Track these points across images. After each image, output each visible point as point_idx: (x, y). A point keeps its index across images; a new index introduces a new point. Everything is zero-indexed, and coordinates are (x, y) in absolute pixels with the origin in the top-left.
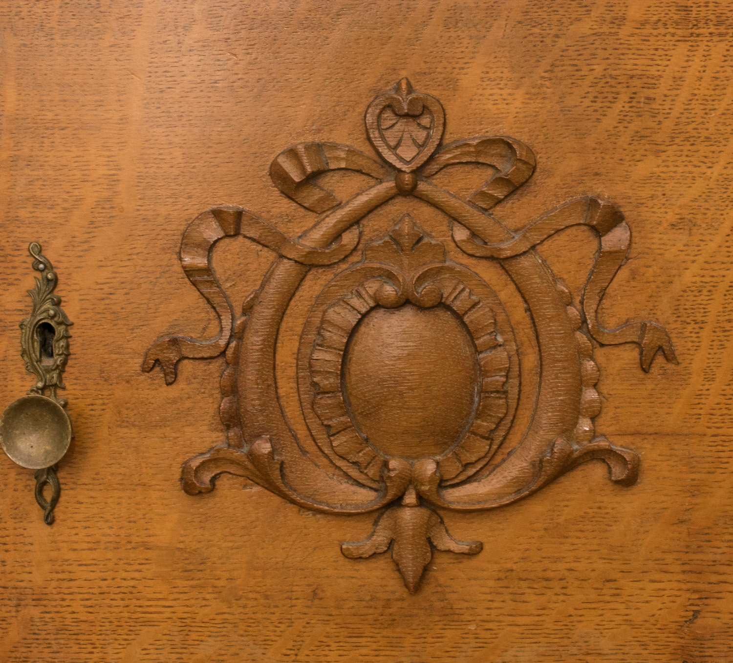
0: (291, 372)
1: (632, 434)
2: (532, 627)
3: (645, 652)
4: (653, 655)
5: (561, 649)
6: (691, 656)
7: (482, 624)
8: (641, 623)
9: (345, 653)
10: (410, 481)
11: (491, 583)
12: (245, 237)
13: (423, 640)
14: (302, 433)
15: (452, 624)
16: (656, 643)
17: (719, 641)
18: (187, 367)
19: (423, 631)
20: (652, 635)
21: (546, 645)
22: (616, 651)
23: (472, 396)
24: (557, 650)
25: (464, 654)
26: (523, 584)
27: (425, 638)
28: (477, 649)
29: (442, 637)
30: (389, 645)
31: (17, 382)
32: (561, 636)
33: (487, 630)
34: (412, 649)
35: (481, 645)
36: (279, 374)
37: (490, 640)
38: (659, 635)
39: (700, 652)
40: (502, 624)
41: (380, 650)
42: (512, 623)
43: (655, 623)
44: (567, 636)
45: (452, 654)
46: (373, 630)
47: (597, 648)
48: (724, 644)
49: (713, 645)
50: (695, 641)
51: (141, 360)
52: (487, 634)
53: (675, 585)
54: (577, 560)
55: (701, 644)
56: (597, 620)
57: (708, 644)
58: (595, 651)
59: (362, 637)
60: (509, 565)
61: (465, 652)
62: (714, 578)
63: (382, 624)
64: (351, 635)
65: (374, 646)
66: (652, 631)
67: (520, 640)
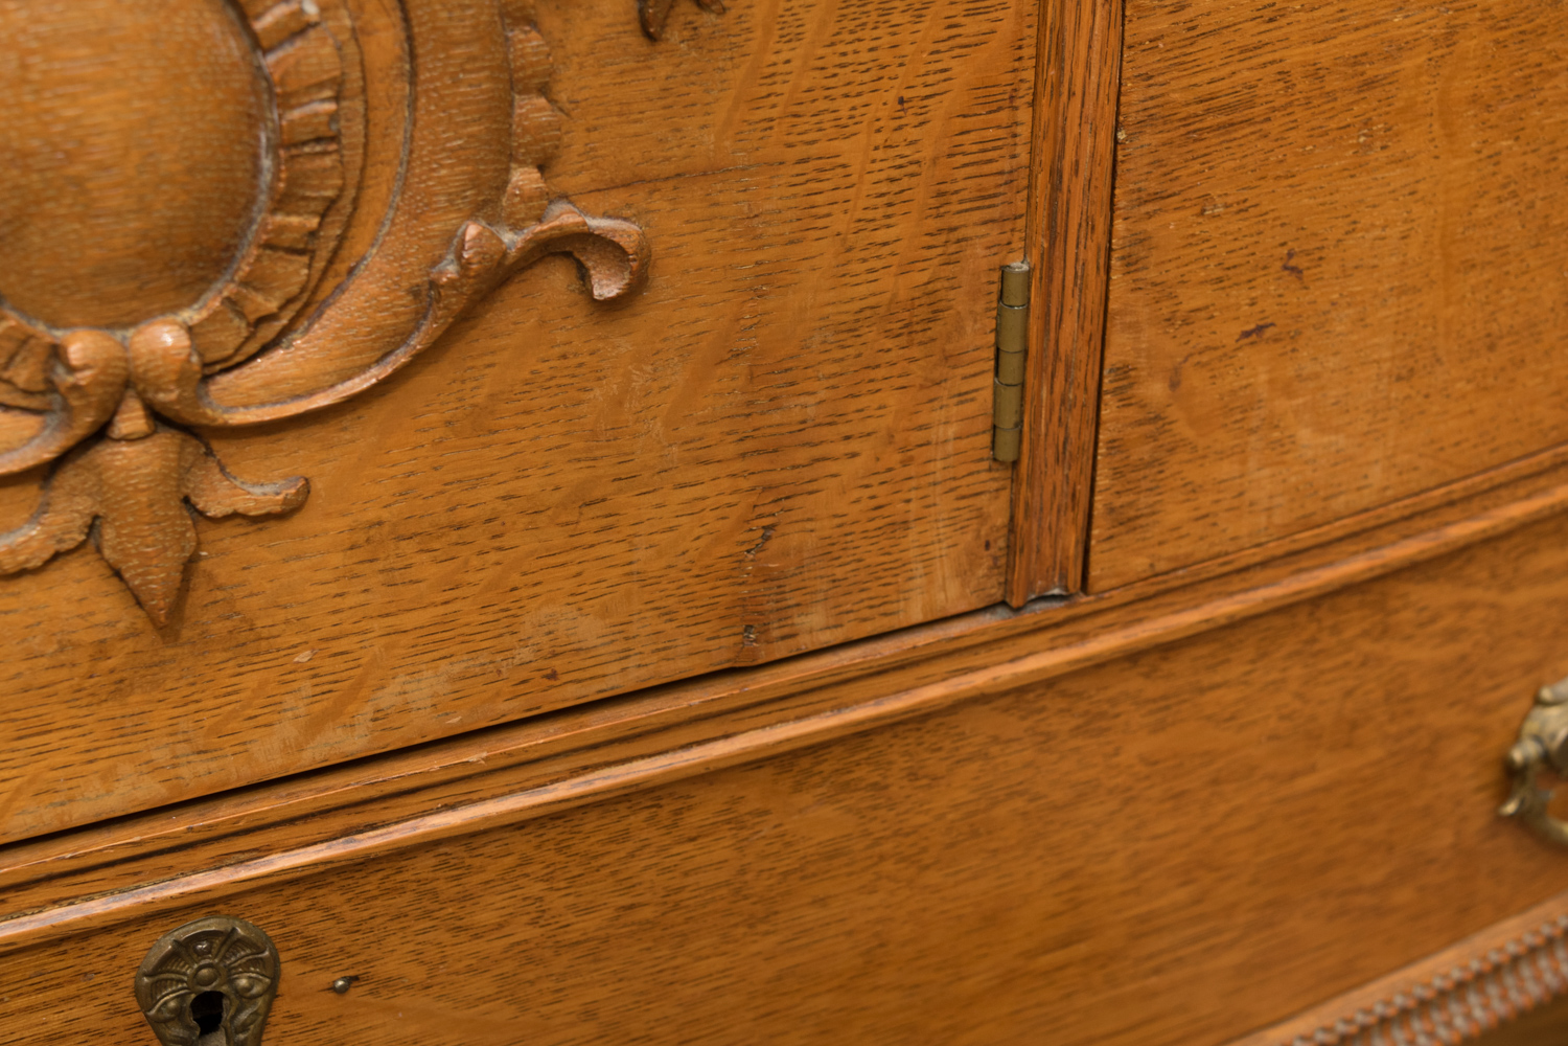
1: (626, 185)
2: (433, 629)
3: (669, 626)
4: (685, 629)
5: (499, 658)
6: (760, 613)
7: (324, 645)
8: (659, 574)
9: (14, 772)
10: (126, 383)
11: (337, 559)
13: (193, 707)
15: (255, 659)
16: (691, 604)
17: (813, 574)
19: (193, 689)
20: (683, 591)
21: (465, 657)
22: (612, 637)
23: (256, 157)
24: (491, 662)
25: (290, 714)
26: (408, 547)
27: (197, 701)
28: (318, 698)
29: (236, 692)
30: (117, 733)
32: (497, 633)
33: (336, 655)
34: (170, 729)
35: (326, 688)
37: (344, 675)
38: (696, 588)
39: (777, 602)
40: (369, 635)
41: (97, 749)
42: (391, 630)
43: (688, 566)
44: (510, 629)
45: (261, 720)
46: (73, 712)
47: (573, 639)
48: (822, 577)
49: (802, 584)
50: (766, 585)
52: (339, 664)
53: (726, 484)
54: (521, 473)
55: (779, 587)
56: (570, 585)
57: (792, 583)
58: (569, 647)
59: (50, 731)
60: (372, 515)
61: (291, 709)
62: (802, 456)
63: (92, 695)
64: (24, 733)
65: (83, 744)
66: (682, 583)
67: (409, 661)
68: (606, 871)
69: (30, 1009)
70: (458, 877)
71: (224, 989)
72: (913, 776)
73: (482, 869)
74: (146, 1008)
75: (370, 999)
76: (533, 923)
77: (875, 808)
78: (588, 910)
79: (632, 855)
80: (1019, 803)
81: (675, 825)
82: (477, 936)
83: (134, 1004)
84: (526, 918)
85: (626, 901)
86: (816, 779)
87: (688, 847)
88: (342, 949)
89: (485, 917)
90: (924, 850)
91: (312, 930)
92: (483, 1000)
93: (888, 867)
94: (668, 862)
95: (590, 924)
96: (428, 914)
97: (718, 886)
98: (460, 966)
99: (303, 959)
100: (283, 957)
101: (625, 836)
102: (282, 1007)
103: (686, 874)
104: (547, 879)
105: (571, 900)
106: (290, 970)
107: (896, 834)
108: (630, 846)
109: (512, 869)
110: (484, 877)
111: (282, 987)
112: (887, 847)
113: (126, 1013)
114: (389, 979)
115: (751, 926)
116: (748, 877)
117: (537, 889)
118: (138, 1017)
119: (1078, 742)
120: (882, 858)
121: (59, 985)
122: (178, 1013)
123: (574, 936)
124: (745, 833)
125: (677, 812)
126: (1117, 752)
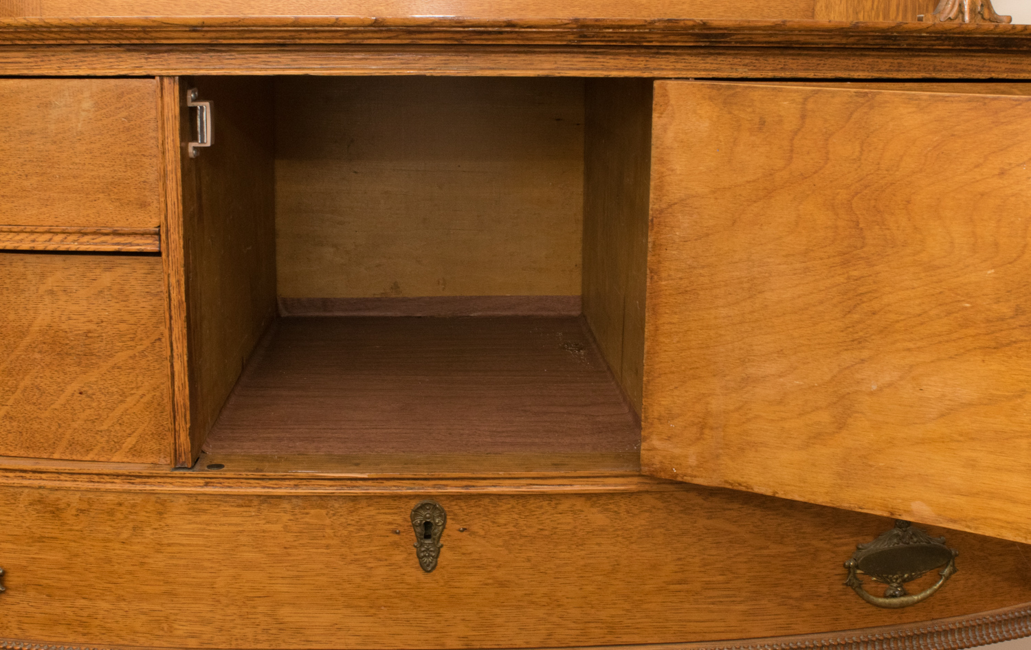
68: (535, 516)
69: (385, 513)
70: (495, 507)
71: (432, 521)
72: (628, 512)
73: (501, 506)
74: (412, 521)
75: (469, 536)
76: (514, 526)
77: (616, 519)
78: (530, 527)
79: (543, 513)
80: (662, 530)
81: (556, 508)
82: (498, 526)
83: (410, 520)
84: (512, 525)
85: (541, 527)
86: (598, 505)
87: (559, 515)
88: (463, 519)
89: (502, 521)
90: (631, 537)
91: (456, 511)
92: (499, 546)
93: (620, 539)
94: (553, 519)
95: (530, 531)
96: (486, 516)
97: (568, 530)
98: (494, 534)
99: (453, 519)
100: (448, 517)
101: (541, 507)
102: (446, 532)
103: (558, 524)
104: (519, 514)
105: (525, 522)
106: (449, 522)
107: (622, 529)
108: (543, 511)
109: (509, 509)
110: (502, 509)
111: (447, 526)
112: (620, 533)
113: (408, 521)
114: (475, 532)
115: (577, 546)
116: (577, 530)
117: (516, 516)
118: (410, 524)
119: (680, 515)
120: (618, 536)
121: (393, 509)
122: (420, 524)
123: (526, 534)
124: (576, 516)
125: (557, 504)
126: (695, 522)
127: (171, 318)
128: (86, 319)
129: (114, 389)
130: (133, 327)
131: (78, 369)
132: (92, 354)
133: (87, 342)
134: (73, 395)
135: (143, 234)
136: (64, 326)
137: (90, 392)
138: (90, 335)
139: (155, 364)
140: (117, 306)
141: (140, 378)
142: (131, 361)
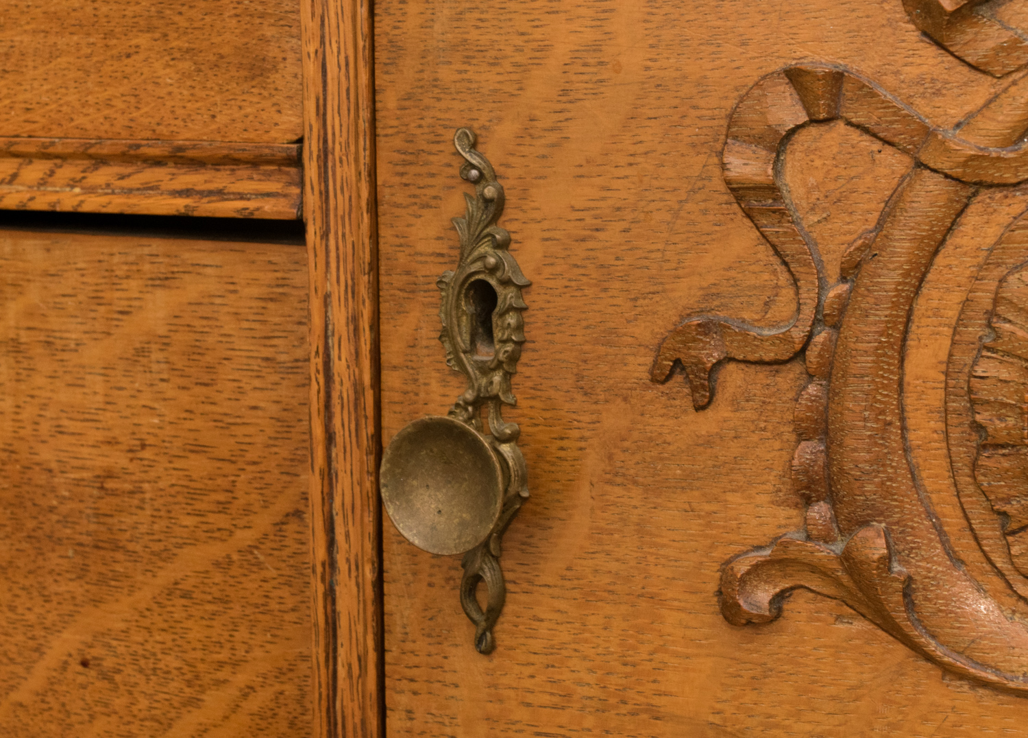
0: (935, 398)
12: (849, 123)
14: (953, 520)
18: (733, 378)
31: (435, 386)
36: (910, 400)
51: (649, 360)
127: (330, 438)
128: (101, 436)
129: (172, 662)
130: (228, 468)
131: (77, 588)
132: (117, 548)
133: (105, 505)
134: (65, 666)
135: (255, 162)
136: (46, 455)
137: (109, 663)
138: (110, 484)
139: (285, 592)
140: (184, 397)
141: (242, 634)
142: (218, 578)
